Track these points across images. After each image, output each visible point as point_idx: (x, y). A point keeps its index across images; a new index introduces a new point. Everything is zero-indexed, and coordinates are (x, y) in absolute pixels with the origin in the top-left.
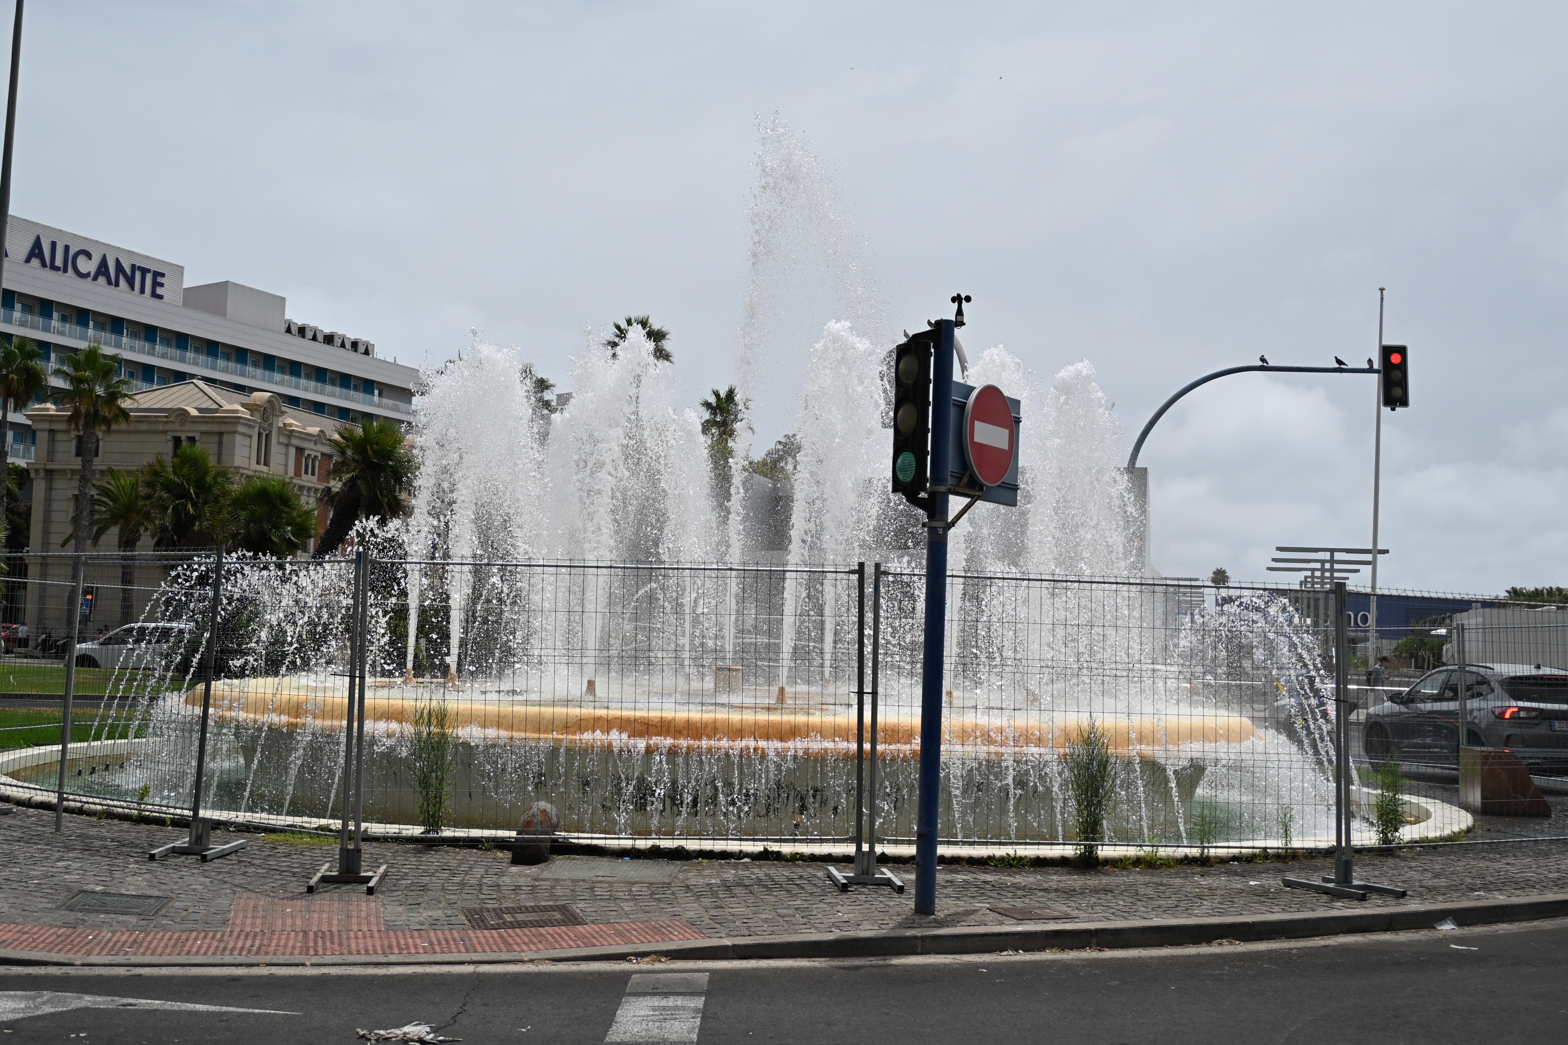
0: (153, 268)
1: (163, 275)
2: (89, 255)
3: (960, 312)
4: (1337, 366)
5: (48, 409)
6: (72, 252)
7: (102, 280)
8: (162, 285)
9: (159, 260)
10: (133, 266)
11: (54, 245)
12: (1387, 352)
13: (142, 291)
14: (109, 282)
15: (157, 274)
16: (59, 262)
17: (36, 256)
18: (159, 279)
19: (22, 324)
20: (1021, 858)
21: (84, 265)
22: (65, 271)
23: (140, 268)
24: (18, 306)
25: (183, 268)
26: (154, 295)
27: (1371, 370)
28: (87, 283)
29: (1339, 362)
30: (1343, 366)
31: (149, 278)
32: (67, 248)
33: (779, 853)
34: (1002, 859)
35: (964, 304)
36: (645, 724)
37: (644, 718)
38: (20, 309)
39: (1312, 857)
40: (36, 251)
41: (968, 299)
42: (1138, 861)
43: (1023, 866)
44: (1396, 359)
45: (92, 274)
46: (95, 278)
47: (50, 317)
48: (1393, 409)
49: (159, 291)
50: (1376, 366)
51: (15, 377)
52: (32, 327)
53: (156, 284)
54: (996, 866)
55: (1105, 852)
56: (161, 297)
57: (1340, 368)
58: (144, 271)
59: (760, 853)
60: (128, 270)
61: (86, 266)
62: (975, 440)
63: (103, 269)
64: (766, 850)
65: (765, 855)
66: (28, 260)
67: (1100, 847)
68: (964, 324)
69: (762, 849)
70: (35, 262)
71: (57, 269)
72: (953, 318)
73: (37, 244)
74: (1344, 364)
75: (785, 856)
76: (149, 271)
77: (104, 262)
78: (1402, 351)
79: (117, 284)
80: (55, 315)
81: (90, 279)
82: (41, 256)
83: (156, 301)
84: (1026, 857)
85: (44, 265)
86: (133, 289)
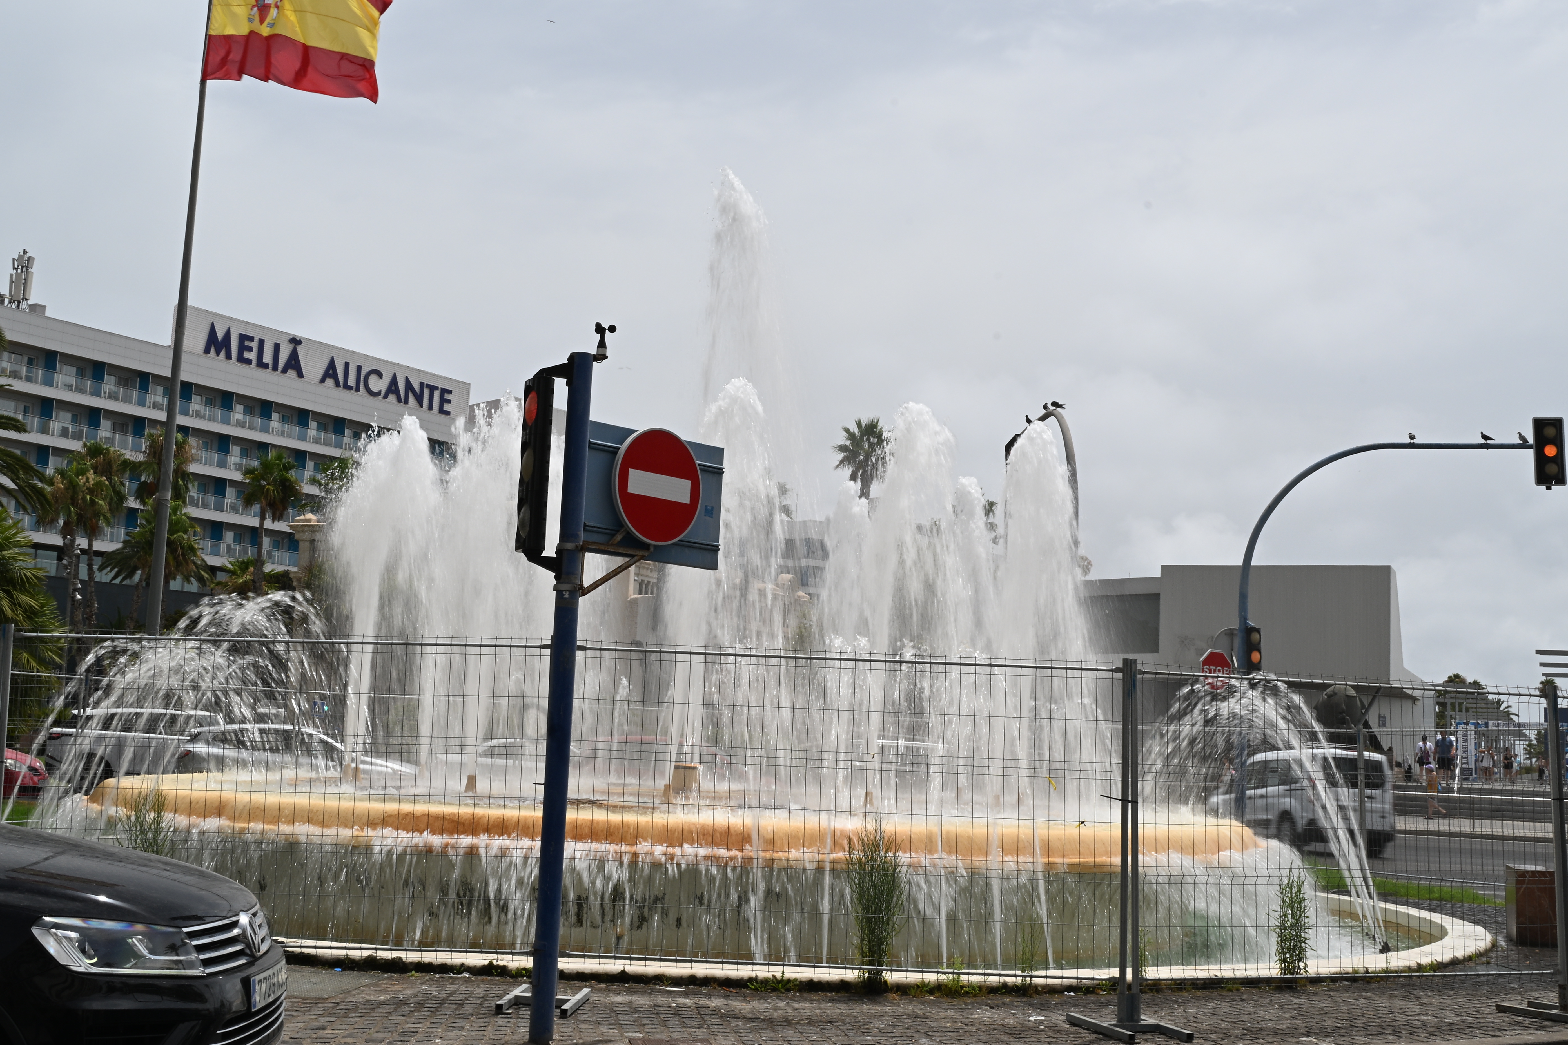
0: (441, 385)
1: (450, 392)
2: (380, 375)
3: (602, 344)
4: (1483, 441)
5: (309, 520)
6: (364, 372)
7: (392, 398)
8: (449, 402)
9: (446, 378)
10: (422, 384)
11: (347, 365)
12: (1540, 424)
13: (430, 408)
14: (399, 400)
15: (444, 391)
16: (351, 382)
17: (330, 376)
18: (447, 396)
19: (316, 441)
20: (789, 980)
21: (375, 384)
22: (358, 390)
23: (428, 386)
24: (313, 425)
25: (469, 384)
26: (442, 411)
27: (1524, 445)
28: (378, 401)
29: (1485, 437)
30: (1489, 442)
31: (437, 395)
32: (359, 368)
33: (504, 968)
34: (765, 982)
35: (608, 334)
36: (453, 821)
37: (454, 814)
38: (315, 427)
39: (1180, 989)
40: (330, 372)
41: (612, 329)
42: (938, 989)
43: (788, 990)
44: (1550, 432)
45: (383, 393)
46: (386, 397)
47: (342, 433)
48: (1549, 488)
49: (446, 407)
50: (1531, 441)
51: (271, 488)
52: (325, 444)
53: (443, 401)
54: (756, 989)
55: (893, 977)
56: (448, 413)
57: (1486, 443)
58: (432, 389)
59: (484, 967)
60: (417, 387)
61: (378, 385)
62: (631, 490)
63: (393, 387)
64: (491, 963)
65: (489, 970)
66: (323, 381)
67: (884, 972)
68: (606, 357)
69: (486, 963)
70: (329, 382)
71: (350, 388)
72: (594, 352)
73: (332, 365)
74: (1491, 439)
75: (511, 970)
76: (437, 388)
77: (394, 381)
78: (1557, 423)
79: (406, 402)
80: (347, 432)
81: (380, 397)
82: (335, 376)
83: (443, 418)
84: (795, 980)
85: (337, 384)
86: (421, 405)
